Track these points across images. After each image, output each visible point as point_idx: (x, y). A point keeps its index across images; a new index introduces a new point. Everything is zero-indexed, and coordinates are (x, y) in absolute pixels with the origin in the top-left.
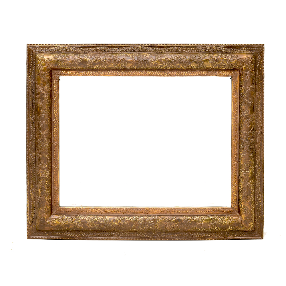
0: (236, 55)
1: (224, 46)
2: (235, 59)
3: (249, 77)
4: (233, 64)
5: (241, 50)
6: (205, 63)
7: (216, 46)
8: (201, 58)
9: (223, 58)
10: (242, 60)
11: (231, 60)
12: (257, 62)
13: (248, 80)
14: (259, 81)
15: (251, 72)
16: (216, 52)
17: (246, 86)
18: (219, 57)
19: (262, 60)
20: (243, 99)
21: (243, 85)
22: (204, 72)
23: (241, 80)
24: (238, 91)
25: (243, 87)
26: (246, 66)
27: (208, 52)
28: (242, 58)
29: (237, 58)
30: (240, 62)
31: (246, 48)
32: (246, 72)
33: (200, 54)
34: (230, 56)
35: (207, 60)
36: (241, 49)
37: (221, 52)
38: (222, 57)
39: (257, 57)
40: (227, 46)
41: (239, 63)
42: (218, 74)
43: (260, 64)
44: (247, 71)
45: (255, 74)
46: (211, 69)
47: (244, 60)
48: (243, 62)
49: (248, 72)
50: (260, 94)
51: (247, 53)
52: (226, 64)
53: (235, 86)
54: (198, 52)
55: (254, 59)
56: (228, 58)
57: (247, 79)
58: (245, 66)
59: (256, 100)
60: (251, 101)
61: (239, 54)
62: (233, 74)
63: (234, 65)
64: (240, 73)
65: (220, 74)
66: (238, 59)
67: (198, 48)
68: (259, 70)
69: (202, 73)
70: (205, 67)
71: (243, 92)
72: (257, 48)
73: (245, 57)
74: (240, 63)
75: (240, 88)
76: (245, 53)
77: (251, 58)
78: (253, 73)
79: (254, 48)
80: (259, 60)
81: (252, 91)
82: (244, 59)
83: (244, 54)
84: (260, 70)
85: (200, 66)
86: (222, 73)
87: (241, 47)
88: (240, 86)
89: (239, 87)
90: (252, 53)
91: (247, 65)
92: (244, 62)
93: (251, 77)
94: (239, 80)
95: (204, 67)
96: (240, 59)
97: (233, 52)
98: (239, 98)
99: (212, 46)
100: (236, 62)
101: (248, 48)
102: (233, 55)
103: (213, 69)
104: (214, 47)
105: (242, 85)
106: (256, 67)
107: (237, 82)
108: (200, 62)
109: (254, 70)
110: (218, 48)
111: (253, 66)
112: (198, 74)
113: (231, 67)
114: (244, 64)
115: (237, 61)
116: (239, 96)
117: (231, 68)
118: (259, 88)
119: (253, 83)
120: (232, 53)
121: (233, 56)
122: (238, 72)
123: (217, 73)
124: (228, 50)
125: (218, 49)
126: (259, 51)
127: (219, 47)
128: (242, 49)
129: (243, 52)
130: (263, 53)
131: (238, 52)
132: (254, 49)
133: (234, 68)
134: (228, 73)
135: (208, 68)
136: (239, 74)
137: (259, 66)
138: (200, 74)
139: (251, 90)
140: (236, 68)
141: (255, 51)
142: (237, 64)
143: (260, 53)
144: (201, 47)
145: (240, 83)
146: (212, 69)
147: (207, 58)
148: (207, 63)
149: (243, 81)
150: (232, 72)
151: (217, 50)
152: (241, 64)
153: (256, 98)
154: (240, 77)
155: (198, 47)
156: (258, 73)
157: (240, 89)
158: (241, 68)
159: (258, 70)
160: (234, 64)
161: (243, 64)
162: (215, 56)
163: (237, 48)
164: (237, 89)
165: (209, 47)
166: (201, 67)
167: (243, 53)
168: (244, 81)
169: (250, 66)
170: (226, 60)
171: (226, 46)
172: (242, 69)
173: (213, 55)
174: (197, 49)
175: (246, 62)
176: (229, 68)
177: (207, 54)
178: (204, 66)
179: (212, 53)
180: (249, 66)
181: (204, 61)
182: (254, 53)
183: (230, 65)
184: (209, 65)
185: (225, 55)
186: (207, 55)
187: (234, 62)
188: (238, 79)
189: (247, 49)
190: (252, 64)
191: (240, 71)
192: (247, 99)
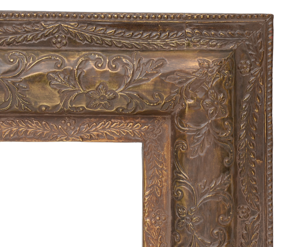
0: (156, 56)
1: (113, 20)
2: (152, 75)
3: (207, 146)
4: (144, 94)
5: (180, 37)
6: (35, 89)
7: (79, 23)
8: (21, 68)
9: (107, 69)
10: (182, 77)
11: (137, 77)
12: (243, 86)
13: (206, 157)
14: (249, 159)
15: (217, 125)
16: (80, 45)
17: (195, 181)
18: (91, 64)
19: (263, 77)
20: (183, 232)
21: (184, 175)
22: (34, 126)
23: (176, 157)
24: (167, 202)
25: (186, 184)
26: (198, 100)
27: (48, 43)
28: (181, 71)
29: (162, 71)
30: (173, 86)
31: (198, 28)
32: (198, 123)
33: (16, 53)
34: (132, 62)
35: (41, 76)
36: (180, 34)
37: (101, 45)
38: (101, 67)
39: (244, 64)
40: (125, 21)
41: (167, 90)
42: (88, 132)
43: (254, 94)
44: (202, 122)
45: (235, 134)
46: (58, 113)
47: (188, 79)
48: (185, 85)
49: (203, 125)
50: (253, 213)
51: (201, 51)
52: (119, 91)
53: (156, 181)
54: (9, 44)
55: (230, 72)
56: (126, 70)
57: (202, 154)
58: (191, 102)
59: (239, 236)
60: (215, 240)
61: (167, 54)
62: (146, 132)
63: (150, 98)
64: (173, 129)
65: (95, 133)
66: (165, 75)
67: (10, 29)
68: (251, 115)
69: (23, 129)
70: (36, 103)
71: (185, 203)
72: (242, 28)
73: (193, 64)
74: (171, 89)
75: (172, 188)
76: (196, 50)
77: (216, 68)
78: (225, 130)
79: (231, 28)
80: (252, 79)
81: (221, 199)
82: (188, 73)
83: (190, 54)
84: (254, 115)
85: (14, 99)
86: (104, 129)
87: (179, 28)
88: (175, 179)
89: (170, 182)
90: (224, 48)
91: (200, 95)
92: (190, 86)
93: (216, 145)
94: (172, 158)
95: (29, 105)
96: (172, 73)
97: (149, 44)
98: (170, 229)
99: (64, 22)
100: (155, 83)
101: (208, 28)
102: (146, 57)
103: (69, 112)
104: (71, 26)
105: (180, 178)
106: (240, 106)
107: (161, 163)
108: (14, 83)
109: (230, 118)
110: (90, 28)
111: (226, 102)
112: (11, 132)
113: (137, 105)
114: (187, 94)
115: (161, 81)
116: (170, 219)
117: (139, 110)
118: (252, 187)
119: (225, 170)
120: (144, 50)
121: (144, 60)
122: (167, 126)
123: (84, 128)
124: (128, 38)
125: (89, 31)
126: (250, 40)
127: (90, 24)
128: (185, 36)
129: (188, 45)
130: (267, 51)
131: (166, 45)
132: (232, 36)
133: (150, 108)
134: (129, 127)
135: (47, 107)
136: (169, 133)
137: (251, 101)
138: (17, 131)
139: (216, 196)
140: (158, 108)
141: (237, 42)
142: (160, 96)
143: (256, 49)
144: (21, 24)
145: (174, 168)
146: (62, 112)
147: (43, 69)
148: (44, 88)
149: (184, 159)
150: (144, 124)
151: (85, 39)
152: (177, 92)
153: (239, 226)
154: (172, 145)
155: (8, 25)
156: (248, 129)
157: (173, 194)
158: (177, 110)
159: (248, 116)
160: (148, 91)
161: (183, 94)
162: (73, 60)
163: (164, 31)
164: (164, 191)
165: (51, 26)
166: (20, 106)
167: (188, 51)
168: (188, 160)
169: (213, 102)
170: (118, 78)
171: (119, 20)
172: (182, 114)
173: (67, 56)
174: (6, 33)
175: (198, 84)
176: (131, 109)
177: (43, 51)
178: (32, 99)
179: (64, 48)
180: (208, 101)
181: (33, 80)
182: (231, 50)
183: (132, 97)
184: (50, 98)
185: (115, 56)
186: (44, 56)
187: (148, 85)
188: (166, 153)
189: (205, 32)
190: (220, 92)
191: (173, 122)
192: (202, 233)
